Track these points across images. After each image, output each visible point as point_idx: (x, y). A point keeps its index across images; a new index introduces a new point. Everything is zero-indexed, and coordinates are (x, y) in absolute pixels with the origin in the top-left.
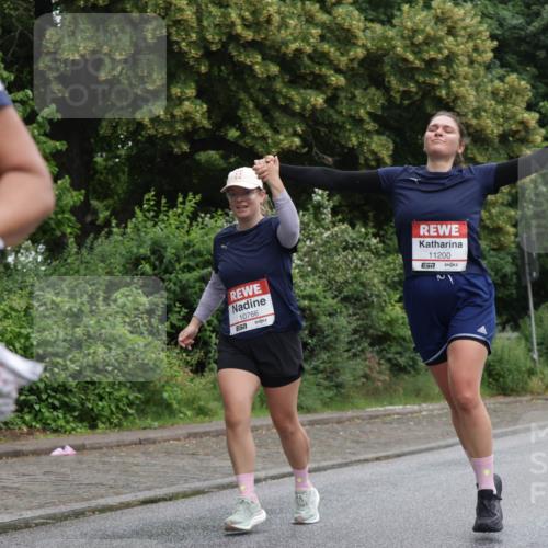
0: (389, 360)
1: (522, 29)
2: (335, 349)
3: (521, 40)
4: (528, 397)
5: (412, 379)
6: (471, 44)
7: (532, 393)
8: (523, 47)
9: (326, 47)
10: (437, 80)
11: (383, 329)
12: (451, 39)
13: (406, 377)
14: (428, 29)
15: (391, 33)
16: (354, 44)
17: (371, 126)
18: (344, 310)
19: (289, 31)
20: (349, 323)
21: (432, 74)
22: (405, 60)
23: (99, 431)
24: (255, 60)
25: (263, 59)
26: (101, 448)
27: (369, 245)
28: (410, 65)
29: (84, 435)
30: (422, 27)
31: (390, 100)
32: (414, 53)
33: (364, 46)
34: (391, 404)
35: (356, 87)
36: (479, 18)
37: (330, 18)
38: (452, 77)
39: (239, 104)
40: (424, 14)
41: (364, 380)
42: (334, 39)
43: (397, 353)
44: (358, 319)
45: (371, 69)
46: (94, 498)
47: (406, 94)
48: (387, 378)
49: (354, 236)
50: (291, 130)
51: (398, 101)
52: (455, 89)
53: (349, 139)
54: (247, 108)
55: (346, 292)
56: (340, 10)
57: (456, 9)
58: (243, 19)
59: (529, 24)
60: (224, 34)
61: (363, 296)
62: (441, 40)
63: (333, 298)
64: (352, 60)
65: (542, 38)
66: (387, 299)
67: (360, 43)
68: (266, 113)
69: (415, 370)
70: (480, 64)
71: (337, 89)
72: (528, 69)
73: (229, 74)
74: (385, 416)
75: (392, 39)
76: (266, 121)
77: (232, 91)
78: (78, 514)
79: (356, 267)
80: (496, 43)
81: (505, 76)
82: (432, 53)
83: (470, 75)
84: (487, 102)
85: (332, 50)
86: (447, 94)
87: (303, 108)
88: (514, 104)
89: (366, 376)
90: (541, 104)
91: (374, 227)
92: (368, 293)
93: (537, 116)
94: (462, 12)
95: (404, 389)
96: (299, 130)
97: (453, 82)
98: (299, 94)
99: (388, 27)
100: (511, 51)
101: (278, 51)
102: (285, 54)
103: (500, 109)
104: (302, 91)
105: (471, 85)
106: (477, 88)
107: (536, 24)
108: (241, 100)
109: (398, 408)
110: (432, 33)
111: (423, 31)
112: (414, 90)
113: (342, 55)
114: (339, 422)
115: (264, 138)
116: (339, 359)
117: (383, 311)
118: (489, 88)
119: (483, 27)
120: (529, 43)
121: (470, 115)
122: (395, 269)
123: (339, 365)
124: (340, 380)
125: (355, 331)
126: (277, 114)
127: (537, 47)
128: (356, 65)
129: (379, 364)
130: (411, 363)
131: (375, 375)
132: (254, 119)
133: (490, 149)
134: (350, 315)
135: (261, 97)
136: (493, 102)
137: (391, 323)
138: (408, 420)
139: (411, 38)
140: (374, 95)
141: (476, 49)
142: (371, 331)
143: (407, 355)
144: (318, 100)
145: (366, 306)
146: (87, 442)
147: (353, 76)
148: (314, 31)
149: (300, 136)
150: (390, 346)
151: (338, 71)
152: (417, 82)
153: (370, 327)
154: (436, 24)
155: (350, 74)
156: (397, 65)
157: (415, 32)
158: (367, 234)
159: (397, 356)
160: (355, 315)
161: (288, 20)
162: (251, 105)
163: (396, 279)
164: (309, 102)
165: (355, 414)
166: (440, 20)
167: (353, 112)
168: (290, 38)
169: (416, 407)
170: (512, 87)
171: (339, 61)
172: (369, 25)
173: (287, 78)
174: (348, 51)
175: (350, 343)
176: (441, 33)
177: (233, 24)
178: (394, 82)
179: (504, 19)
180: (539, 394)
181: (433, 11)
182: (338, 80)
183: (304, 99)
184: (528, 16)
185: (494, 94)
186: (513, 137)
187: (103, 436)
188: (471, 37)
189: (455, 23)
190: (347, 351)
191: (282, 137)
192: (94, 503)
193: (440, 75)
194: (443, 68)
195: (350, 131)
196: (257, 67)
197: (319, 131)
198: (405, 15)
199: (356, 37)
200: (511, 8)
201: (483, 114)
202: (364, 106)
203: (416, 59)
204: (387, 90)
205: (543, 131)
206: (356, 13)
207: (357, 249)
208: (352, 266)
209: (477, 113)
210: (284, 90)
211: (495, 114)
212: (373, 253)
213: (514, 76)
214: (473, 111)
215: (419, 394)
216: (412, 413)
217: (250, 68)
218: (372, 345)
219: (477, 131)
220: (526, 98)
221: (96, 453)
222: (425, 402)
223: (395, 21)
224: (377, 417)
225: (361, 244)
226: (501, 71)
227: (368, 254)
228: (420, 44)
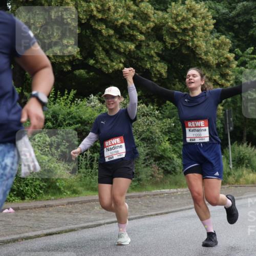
0: (163, 168)
1: (227, 14)
2: (138, 163)
3: (226, 20)
4: (228, 186)
5: (173, 177)
6: (204, 21)
7: (229, 184)
8: (228, 23)
9: (136, 22)
10: (187, 38)
11: (160, 153)
12: (194, 19)
13: (171, 176)
14: (183, 14)
15: (166, 16)
16: (149, 20)
17: (157, 59)
18: (142, 144)
19: (119, 14)
20: (145, 151)
21: (185, 35)
22: (173, 29)
23: (26, 201)
24: (102, 27)
25: (106, 27)
26: (26, 209)
27: (154, 114)
28: (175, 31)
29: (18, 203)
30: (181, 13)
31: (165, 47)
32: (177, 25)
33: (153, 22)
34: (164, 189)
35: (150, 40)
36: (207, 9)
37: (138, 8)
38: (194, 37)
39: (95, 48)
40: (182, 7)
41: (151, 177)
42: (139, 18)
43: (167, 165)
44: (149, 149)
45: (157, 32)
46: (23, 233)
47: (173, 44)
48: (162, 177)
49: (148, 110)
50: (119, 61)
51: (169, 48)
52: (196, 42)
53: (146, 65)
54: (98, 50)
55: (143, 136)
56: (143, 4)
57: (197, 5)
58: (97, 8)
59: (231, 13)
60: (88, 15)
61: (151, 138)
62: (189, 19)
63: (137, 139)
64: (148, 28)
65: (237, 19)
66: (162, 139)
67: (152, 20)
68: (107, 52)
69: (175, 172)
70: (208, 31)
71: (141, 41)
72: (230, 33)
73: (90, 34)
74: (160, 194)
75: (167, 18)
76: (107, 56)
77: (92, 42)
78: (14, 241)
79: (148, 124)
80: (215, 21)
81: (219, 37)
82: (185, 25)
83: (203, 36)
84: (211, 49)
85: (139, 23)
86: (192, 45)
87: (125, 50)
88: (223, 50)
89: (152, 175)
90: (236, 50)
91: (157, 106)
92: (154, 137)
93: (234, 55)
94: (199, 6)
95: (170, 182)
96: (123, 60)
97: (195, 39)
98: (123, 44)
99: (165, 13)
100: (222, 25)
101: (113, 23)
102: (116, 25)
103: (217, 52)
104: (125, 42)
105: (203, 41)
106: (206, 42)
107: (234, 13)
108: (96, 46)
109: (167, 190)
110: (185, 16)
111: (181, 15)
112: (177, 42)
113: (143, 25)
114: (139, 197)
115: (106, 64)
116: (139, 167)
117: (160, 145)
118: (212, 42)
119: (209, 14)
120: (230, 21)
121: (203, 54)
122: (166, 125)
123: (139, 170)
124: (140, 177)
125: (147, 154)
126: (113, 53)
127: (235, 23)
128: (150, 30)
129: (158, 170)
130: (173, 169)
131: (156, 175)
132: (102, 55)
133: (212, 70)
134: (145, 147)
135: (105, 45)
136: (214, 49)
137: (164, 150)
138: (172, 196)
139: (175, 18)
140: (158, 44)
141: (206, 24)
142: (155, 154)
143: (171, 166)
144: (132, 47)
145: (153, 143)
146: (20, 206)
147: (149, 35)
148: (130, 14)
149: (123, 63)
150: (163, 162)
151: (141, 33)
152: (178, 39)
153: (155, 152)
154: (187, 11)
155: (147, 34)
156: (169, 30)
157: (177, 15)
158: (153, 109)
159: (167, 166)
160: (147, 147)
161: (118, 9)
162: (101, 49)
163: (167, 130)
164: (128, 47)
165: (147, 194)
166: (189, 10)
167: (148, 52)
168: (119, 17)
169: (175, 190)
170: (222, 41)
171: (142, 29)
172: (156, 12)
173: (118, 36)
174: (146, 24)
175: (145, 160)
176: (190, 16)
177: (92, 10)
178: (167, 38)
179: (219, 10)
180: (233, 184)
181: (186, 6)
182: (141, 37)
183: (125, 46)
184: (230, 8)
185: (214, 45)
186: (222, 65)
187: (27, 203)
188: (203, 18)
189: (196, 11)
190: (144, 163)
191: (114, 64)
192: (22, 235)
193: (189, 36)
194: (190, 33)
195: (147, 61)
196: (103, 31)
197: (132, 61)
198: (173, 8)
199: (150, 17)
200: (222, 5)
201: (209, 54)
202: (154, 49)
203: (178, 28)
204: (164, 42)
205: (236, 62)
206: (150, 6)
207: (149, 116)
208: (146, 124)
209: (206, 53)
210: (116, 42)
211: (214, 54)
212: (156, 118)
213: (223, 37)
214: (204, 52)
215: (177, 184)
216: (173, 193)
217: (100, 31)
218: (155, 161)
219: (205, 62)
220: (229, 47)
221: (24, 212)
222: (179, 188)
223: (169, 10)
224: (157, 195)
225: (151, 113)
226: (217, 34)
227: (154, 118)
228: (180, 21)
